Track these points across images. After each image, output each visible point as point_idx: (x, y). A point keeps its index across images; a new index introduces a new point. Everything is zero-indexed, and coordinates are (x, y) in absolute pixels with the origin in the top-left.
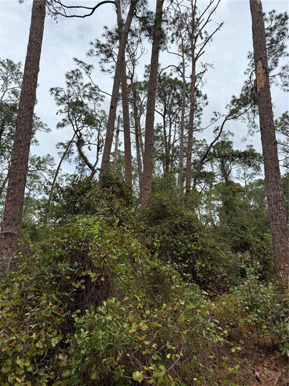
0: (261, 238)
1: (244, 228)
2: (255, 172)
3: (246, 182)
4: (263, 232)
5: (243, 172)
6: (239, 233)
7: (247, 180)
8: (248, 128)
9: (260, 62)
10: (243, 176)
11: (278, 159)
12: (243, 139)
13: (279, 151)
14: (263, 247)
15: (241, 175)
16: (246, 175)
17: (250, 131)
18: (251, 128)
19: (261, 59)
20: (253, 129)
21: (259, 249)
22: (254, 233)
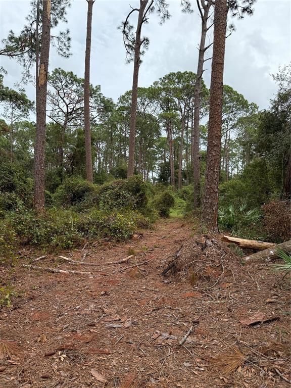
0: (24, 182)
1: (11, 173)
2: (23, 114)
3: (12, 122)
4: (26, 177)
5: (10, 110)
6: (6, 176)
7: (13, 120)
8: (22, 75)
9: (43, 65)
10: (10, 115)
11: (45, 109)
12: (16, 84)
13: (48, 101)
14: (25, 189)
15: (9, 114)
16: (13, 115)
17: (23, 79)
18: (25, 76)
19: (44, 63)
20: (27, 78)
21: (22, 190)
22: (19, 178)
